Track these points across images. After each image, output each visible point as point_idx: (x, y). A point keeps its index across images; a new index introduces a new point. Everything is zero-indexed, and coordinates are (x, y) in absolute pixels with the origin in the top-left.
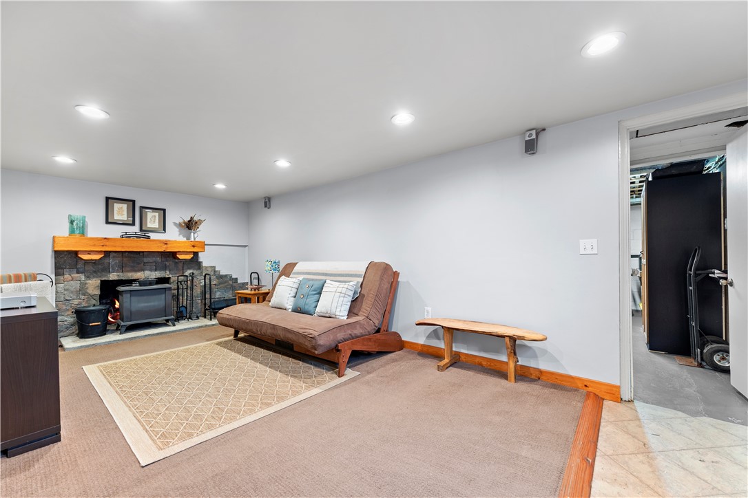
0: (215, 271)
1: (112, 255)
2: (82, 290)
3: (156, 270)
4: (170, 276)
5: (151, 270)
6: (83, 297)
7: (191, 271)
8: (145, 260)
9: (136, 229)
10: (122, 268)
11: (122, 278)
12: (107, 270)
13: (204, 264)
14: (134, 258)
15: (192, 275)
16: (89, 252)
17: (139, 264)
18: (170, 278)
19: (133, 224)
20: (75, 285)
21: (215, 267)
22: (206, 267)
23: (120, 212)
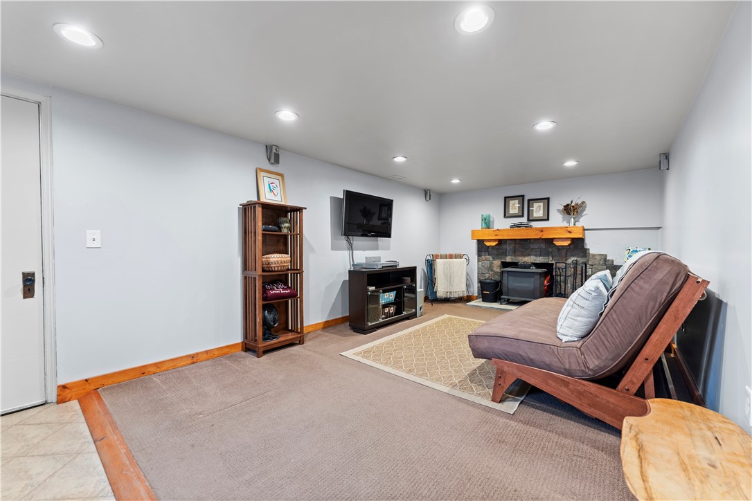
0: (605, 260)
1: (508, 242)
2: (490, 268)
3: (540, 256)
4: (553, 262)
5: (536, 256)
6: (491, 272)
7: (575, 259)
8: (532, 246)
9: (524, 220)
10: (515, 253)
11: (514, 261)
12: (505, 254)
13: (592, 252)
14: (523, 245)
15: (576, 264)
16: (490, 240)
17: (526, 249)
18: (553, 264)
19: (522, 216)
20: (487, 263)
21: (606, 256)
22: (594, 255)
23: (514, 207)
